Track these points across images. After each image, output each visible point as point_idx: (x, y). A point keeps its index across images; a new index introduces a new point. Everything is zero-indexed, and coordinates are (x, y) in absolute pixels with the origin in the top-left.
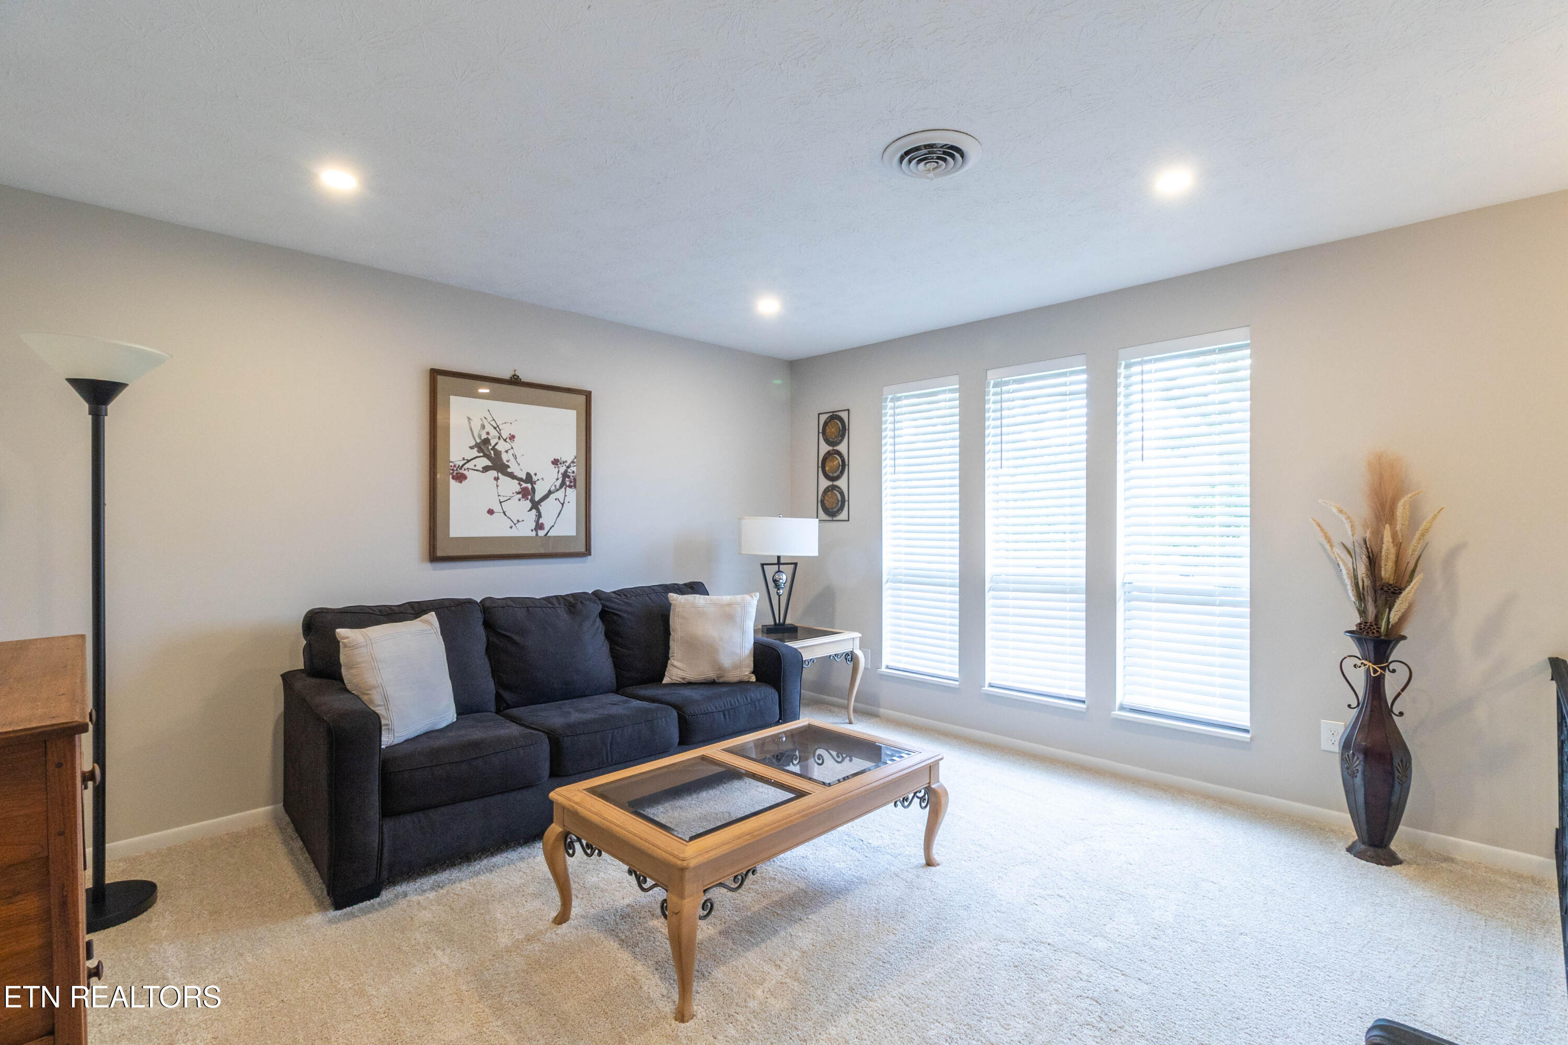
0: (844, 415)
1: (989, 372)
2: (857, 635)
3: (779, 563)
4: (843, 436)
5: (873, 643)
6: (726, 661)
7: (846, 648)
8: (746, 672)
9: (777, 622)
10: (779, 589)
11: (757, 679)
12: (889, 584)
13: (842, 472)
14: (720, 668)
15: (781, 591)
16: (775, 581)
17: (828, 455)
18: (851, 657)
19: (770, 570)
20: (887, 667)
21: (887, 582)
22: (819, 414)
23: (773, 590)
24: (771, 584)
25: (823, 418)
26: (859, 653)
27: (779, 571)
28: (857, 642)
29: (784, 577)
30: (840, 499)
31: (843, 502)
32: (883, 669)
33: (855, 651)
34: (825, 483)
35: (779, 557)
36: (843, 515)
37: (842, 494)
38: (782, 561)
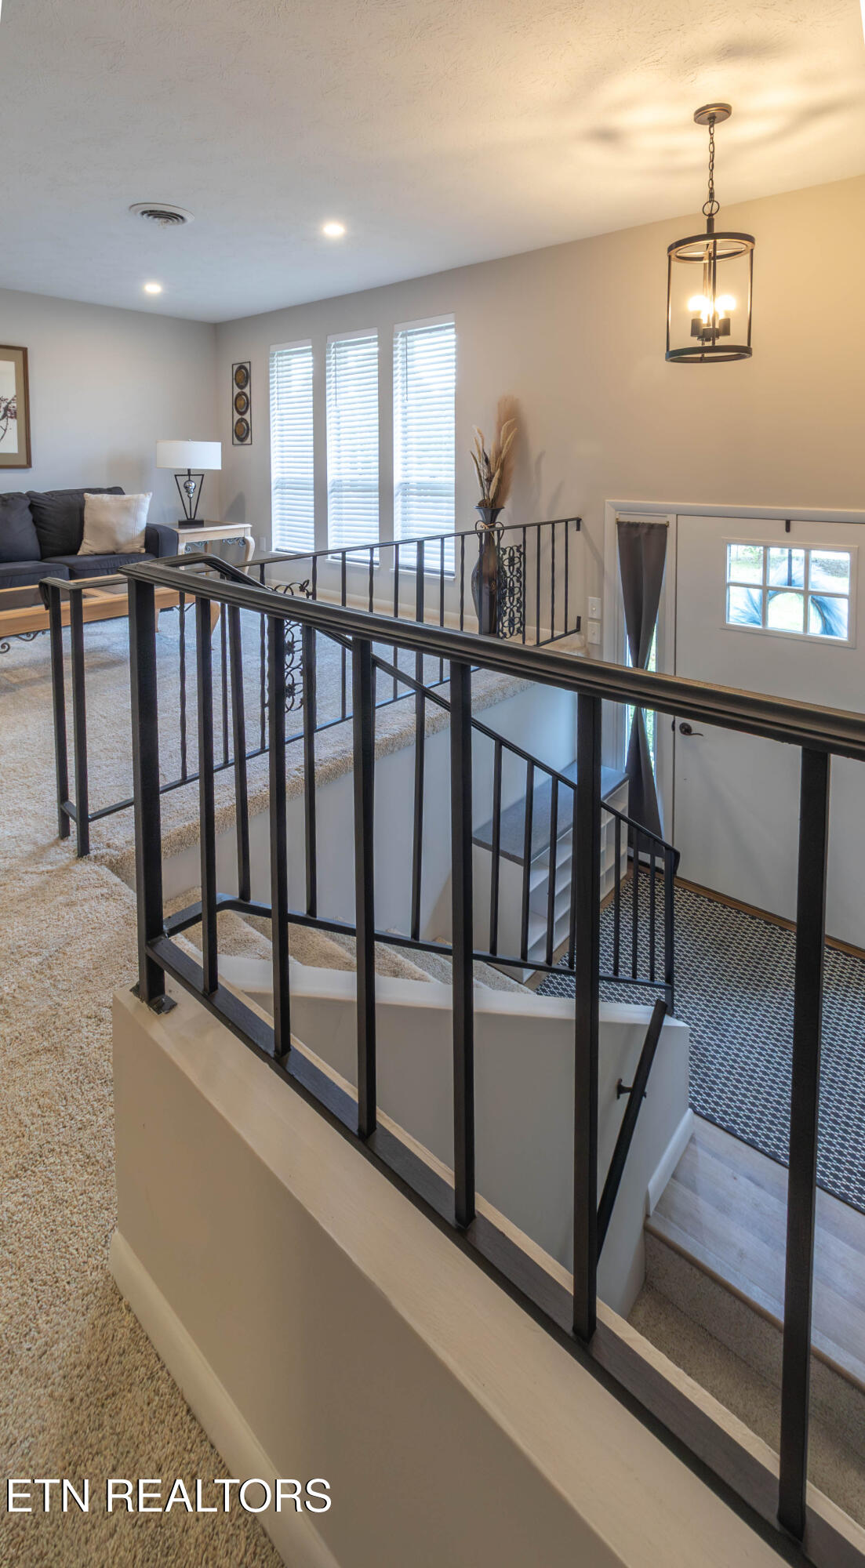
0: (247, 366)
1: (328, 337)
2: (249, 526)
3: (189, 475)
4: (247, 382)
5: (263, 531)
6: (121, 538)
7: (240, 535)
8: (138, 546)
9: (189, 517)
10: (189, 493)
11: (146, 552)
12: (278, 490)
13: (247, 409)
14: (117, 543)
15: (191, 495)
16: (186, 487)
17: (239, 395)
18: (244, 541)
19: (182, 480)
20: (277, 550)
21: (276, 488)
22: (233, 365)
23: (185, 494)
24: (183, 490)
25: (236, 367)
26: (250, 539)
27: (189, 480)
28: (249, 531)
29: (193, 484)
30: (246, 427)
31: (248, 430)
32: (273, 551)
33: (246, 537)
34: (237, 417)
35: (189, 470)
36: (248, 441)
37: (247, 424)
38: (192, 473)
